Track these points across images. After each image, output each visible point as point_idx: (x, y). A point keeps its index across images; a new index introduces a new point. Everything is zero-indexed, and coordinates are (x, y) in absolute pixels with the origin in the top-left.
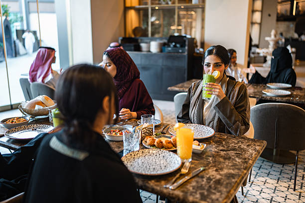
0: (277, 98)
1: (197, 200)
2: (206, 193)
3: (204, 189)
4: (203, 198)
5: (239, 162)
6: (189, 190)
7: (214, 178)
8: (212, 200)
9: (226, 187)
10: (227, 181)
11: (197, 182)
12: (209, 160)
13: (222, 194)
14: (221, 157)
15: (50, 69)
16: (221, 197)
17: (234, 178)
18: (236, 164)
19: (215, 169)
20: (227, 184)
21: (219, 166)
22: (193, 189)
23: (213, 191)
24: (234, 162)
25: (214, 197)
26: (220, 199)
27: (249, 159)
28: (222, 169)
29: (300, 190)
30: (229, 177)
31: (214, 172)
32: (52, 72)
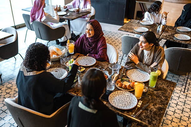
0: (182, 42)
1: (147, 124)
2: (150, 120)
3: (149, 118)
4: (150, 123)
5: (164, 100)
6: (143, 118)
7: (153, 111)
8: (153, 125)
9: (159, 117)
10: (159, 113)
11: (146, 113)
12: (149, 98)
13: (157, 121)
14: (155, 95)
15: (43, 12)
16: (157, 123)
17: (162, 111)
18: (162, 100)
19: (153, 104)
20: (159, 114)
21: (155, 102)
22: (144, 117)
23: (153, 119)
24: (161, 99)
25: (154, 123)
26: (157, 124)
27: (168, 97)
28: (156, 104)
29: (187, 93)
30: (159, 110)
31: (152, 106)
32: (45, 15)
